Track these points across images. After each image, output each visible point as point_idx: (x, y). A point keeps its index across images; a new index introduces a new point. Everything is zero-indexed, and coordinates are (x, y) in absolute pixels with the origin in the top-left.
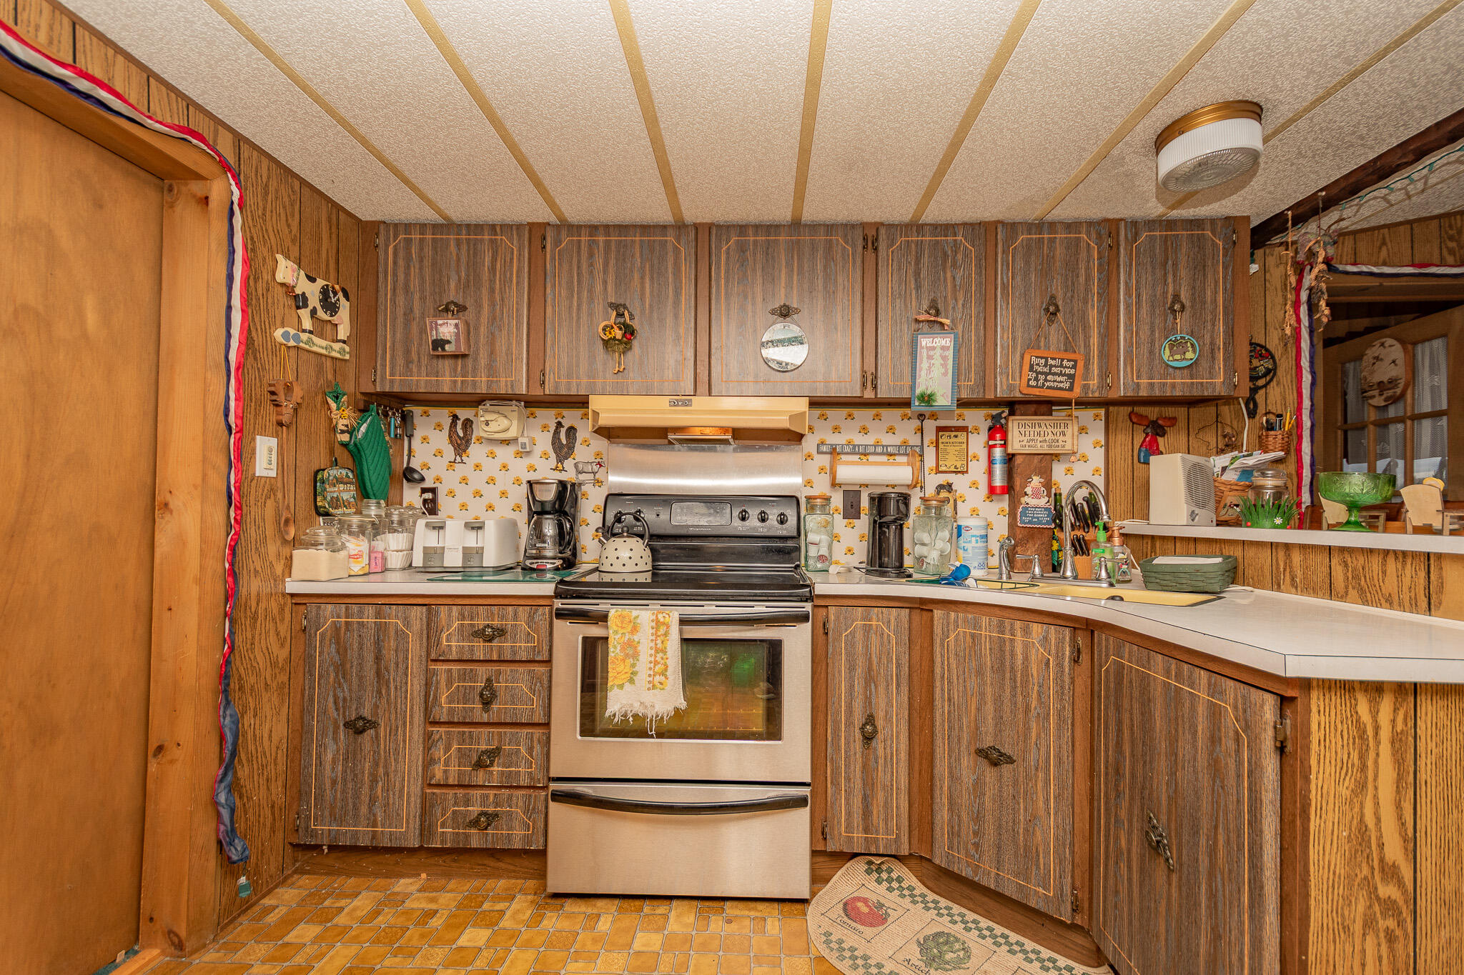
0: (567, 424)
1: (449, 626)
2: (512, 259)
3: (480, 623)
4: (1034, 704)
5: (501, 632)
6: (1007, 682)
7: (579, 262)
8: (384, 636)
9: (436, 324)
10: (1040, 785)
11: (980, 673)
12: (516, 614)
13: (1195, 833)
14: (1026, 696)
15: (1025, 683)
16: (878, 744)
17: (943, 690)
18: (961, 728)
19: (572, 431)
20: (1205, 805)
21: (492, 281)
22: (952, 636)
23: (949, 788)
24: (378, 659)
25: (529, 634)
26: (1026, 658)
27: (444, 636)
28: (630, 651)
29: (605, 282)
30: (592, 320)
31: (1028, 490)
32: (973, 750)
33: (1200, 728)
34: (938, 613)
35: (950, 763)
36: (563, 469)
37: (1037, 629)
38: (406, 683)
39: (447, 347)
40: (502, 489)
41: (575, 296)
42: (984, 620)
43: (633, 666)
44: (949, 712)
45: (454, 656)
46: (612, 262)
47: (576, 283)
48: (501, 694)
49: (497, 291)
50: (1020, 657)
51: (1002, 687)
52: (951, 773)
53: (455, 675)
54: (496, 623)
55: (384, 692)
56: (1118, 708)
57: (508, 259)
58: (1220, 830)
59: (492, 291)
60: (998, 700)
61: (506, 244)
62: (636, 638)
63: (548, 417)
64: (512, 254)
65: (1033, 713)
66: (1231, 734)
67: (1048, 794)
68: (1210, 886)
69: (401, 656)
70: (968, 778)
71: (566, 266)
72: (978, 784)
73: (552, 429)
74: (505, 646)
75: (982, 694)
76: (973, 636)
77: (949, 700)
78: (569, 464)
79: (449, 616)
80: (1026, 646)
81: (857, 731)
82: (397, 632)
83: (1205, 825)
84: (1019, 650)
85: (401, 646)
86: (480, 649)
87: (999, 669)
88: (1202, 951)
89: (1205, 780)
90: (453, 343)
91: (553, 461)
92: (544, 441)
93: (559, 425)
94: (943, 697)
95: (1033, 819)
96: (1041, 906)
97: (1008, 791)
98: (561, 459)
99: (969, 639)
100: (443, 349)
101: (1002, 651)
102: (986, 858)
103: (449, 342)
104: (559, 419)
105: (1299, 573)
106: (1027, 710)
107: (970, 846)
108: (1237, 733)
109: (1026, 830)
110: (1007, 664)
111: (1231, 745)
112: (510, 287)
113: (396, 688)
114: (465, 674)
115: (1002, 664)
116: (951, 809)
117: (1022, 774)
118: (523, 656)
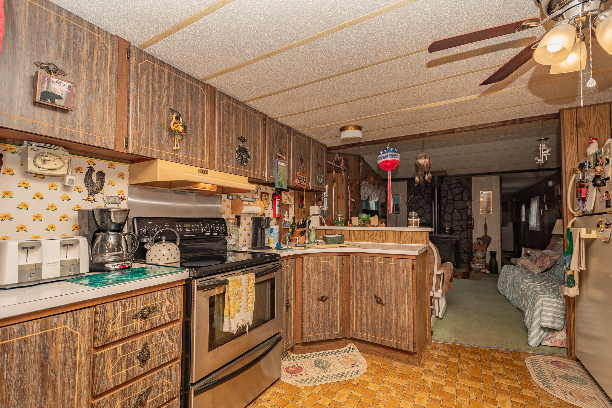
0: (97, 169)
1: (114, 316)
2: (106, 55)
3: (138, 308)
4: (334, 279)
5: (152, 310)
6: (327, 275)
7: (153, 77)
8: (51, 343)
9: (49, 80)
10: (335, 302)
11: (319, 275)
12: (162, 295)
13: (391, 293)
14: (332, 278)
15: (332, 274)
16: (289, 310)
17: (307, 283)
18: (313, 294)
19: (101, 175)
20: (394, 287)
21: (90, 64)
22: (310, 265)
23: (309, 315)
24: (43, 366)
25: (170, 305)
26: (332, 267)
27: (110, 325)
28: (238, 296)
29: (168, 96)
30: (160, 115)
31: (285, 216)
32: (317, 299)
33: (392, 271)
34: (305, 258)
35: (309, 307)
36: (94, 200)
37: (335, 258)
38: (74, 375)
39: (57, 101)
40: (36, 213)
41: (151, 97)
42: (320, 258)
43: (240, 303)
44: (309, 290)
45: (118, 337)
46: (172, 87)
47: (151, 90)
48: (153, 351)
49: (94, 72)
50: (330, 267)
51: (325, 277)
52: (309, 310)
53: (119, 351)
54: (149, 305)
55: (49, 392)
56: (361, 273)
57: (104, 53)
58: (399, 291)
59: (90, 70)
60: (324, 281)
61: (102, 43)
62: (241, 289)
63: (83, 162)
64: (107, 51)
65: (334, 282)
66: (402, 270)
67: (337, 304)
68: (396, 304)
69: (69, 354)
70: (315, 308)
71: (144, 77)
72: (318, 310)
73: (85, 171)
74: (155, 318)
75: (319, 281)
76: (317, 263)
77: (309, 286)
78: (98, 196)
79: (115, 309)
80: (332, 263)
81: (285, 306)
82: (65, 337)
83: (394, 291)
84: (330, 265)
85: (69, 346)
86: (138, 325)
87: (324, 272)
88: (393, 319)
89: (394, 282)
90: (64, 99)
91: (85, 194)
92: (79, 180)
93: (91, 169)
94: (307, 286)
95: (334, 313)
96: (336, 337)
97: (327, 307)
98: (93, 193)
99: (316, 265)
100: (53, 102)
101: (325, 266)
102: (320, 332)
103: (60, 98)
104: (91, 165)
105: (357, 237)
106: (332, 282)
107: (316, 330)
108: (403, 269)
109: (332, 317)
110: (327, 270)
111: (402, 272)
112: (105, 73)
113: (64, 383)
114: (127, 347)
115: (325, 270)
116: (310, 322)
117: (331, 301)
118: (166, 321)
